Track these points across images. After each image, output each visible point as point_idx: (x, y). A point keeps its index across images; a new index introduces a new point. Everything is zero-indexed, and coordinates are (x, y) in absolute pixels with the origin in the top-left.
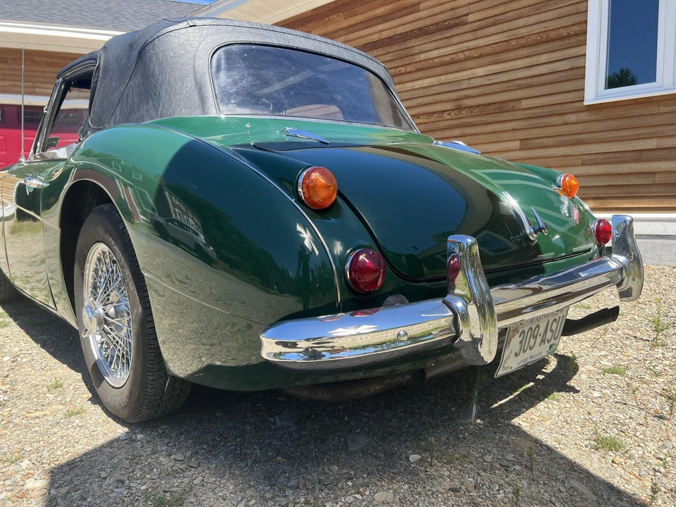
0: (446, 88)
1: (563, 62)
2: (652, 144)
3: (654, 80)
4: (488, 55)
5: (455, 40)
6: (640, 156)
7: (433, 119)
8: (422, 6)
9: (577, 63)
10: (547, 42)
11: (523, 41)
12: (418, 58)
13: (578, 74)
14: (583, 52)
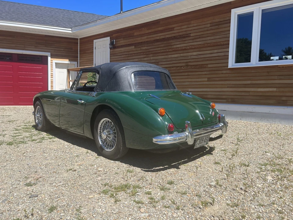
0: (183, 58)
1: (222, 53)
2: (249, 82)
3: (250, 62)
4: (197, 48)
5: (186, 42)
6: (245, 86)
7: (178, 69)
8: (175, 29)
9: (226, 54)
10: (217, 46)
11: (209, 45)
12: (173, 47)
13: (227, 57)
14: (228, 50)
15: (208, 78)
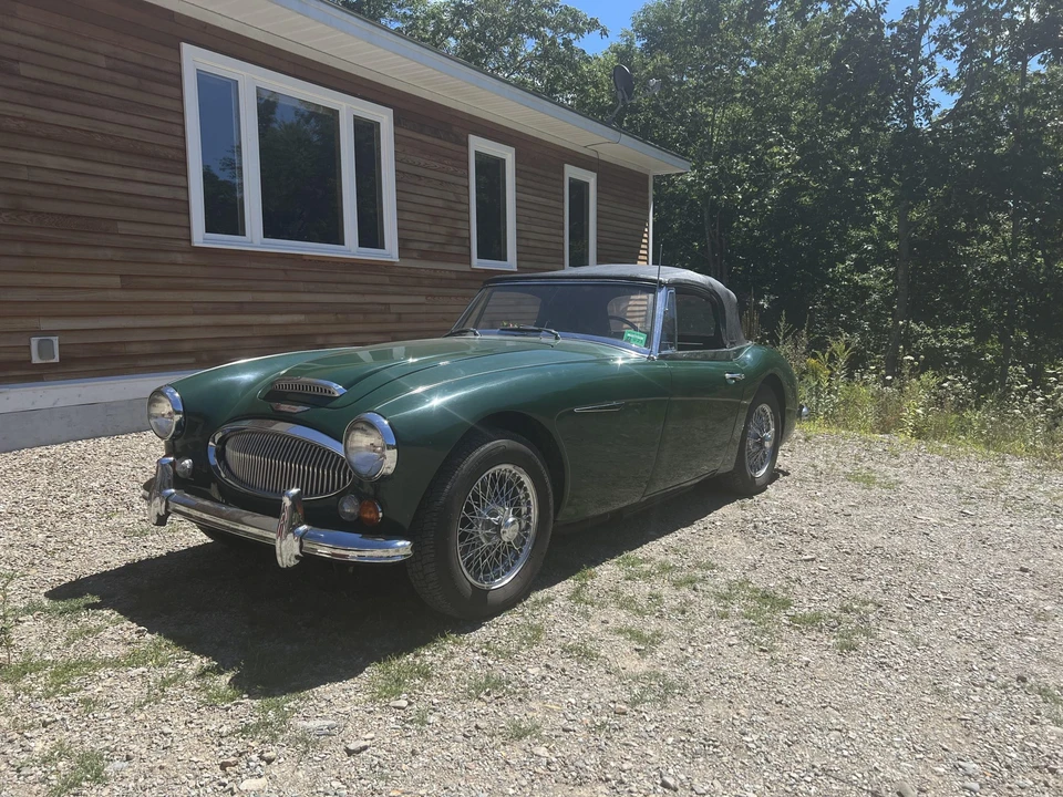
4: (60, 140)
10: (141, 155)
11: (111, 142)
13: (180, 207)
14: (184, 184)
15: (121, 276)
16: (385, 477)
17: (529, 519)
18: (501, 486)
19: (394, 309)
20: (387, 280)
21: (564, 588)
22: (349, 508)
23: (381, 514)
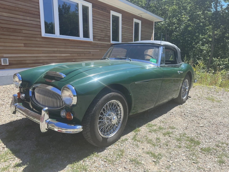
4: (8, 9)
10: (28, 13)
11: (21, 10)
13: (39, 27)
14: (39, 21)
15: (24, 43)
16: (73, 105)
17: (121, 116)
18: (112, 106)
19: (92, 53)
20: (90, 46)
21: (131, 135)
22: (63, 114)
23: (72, 117)
